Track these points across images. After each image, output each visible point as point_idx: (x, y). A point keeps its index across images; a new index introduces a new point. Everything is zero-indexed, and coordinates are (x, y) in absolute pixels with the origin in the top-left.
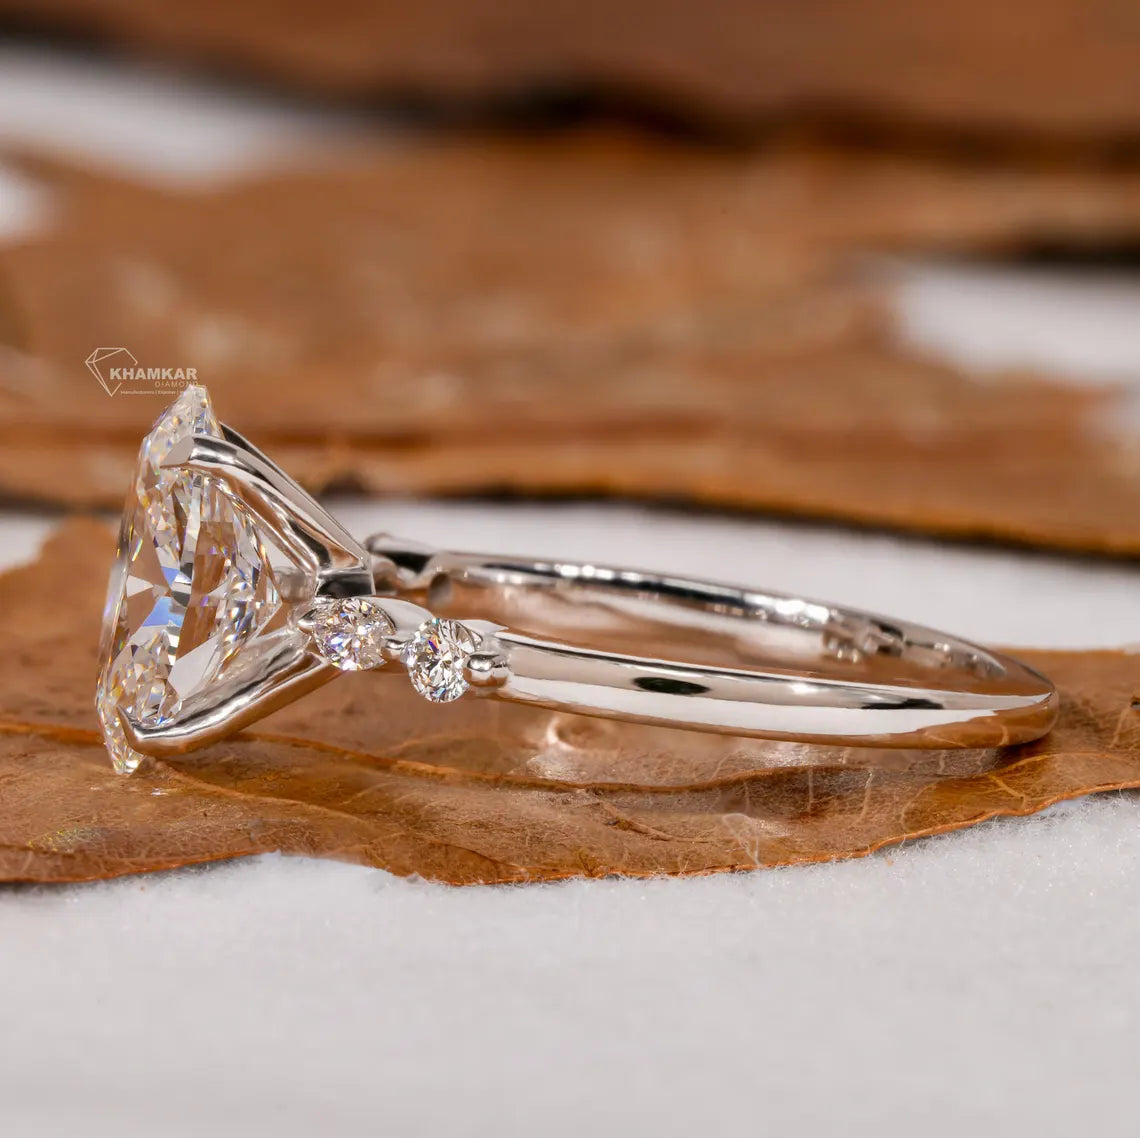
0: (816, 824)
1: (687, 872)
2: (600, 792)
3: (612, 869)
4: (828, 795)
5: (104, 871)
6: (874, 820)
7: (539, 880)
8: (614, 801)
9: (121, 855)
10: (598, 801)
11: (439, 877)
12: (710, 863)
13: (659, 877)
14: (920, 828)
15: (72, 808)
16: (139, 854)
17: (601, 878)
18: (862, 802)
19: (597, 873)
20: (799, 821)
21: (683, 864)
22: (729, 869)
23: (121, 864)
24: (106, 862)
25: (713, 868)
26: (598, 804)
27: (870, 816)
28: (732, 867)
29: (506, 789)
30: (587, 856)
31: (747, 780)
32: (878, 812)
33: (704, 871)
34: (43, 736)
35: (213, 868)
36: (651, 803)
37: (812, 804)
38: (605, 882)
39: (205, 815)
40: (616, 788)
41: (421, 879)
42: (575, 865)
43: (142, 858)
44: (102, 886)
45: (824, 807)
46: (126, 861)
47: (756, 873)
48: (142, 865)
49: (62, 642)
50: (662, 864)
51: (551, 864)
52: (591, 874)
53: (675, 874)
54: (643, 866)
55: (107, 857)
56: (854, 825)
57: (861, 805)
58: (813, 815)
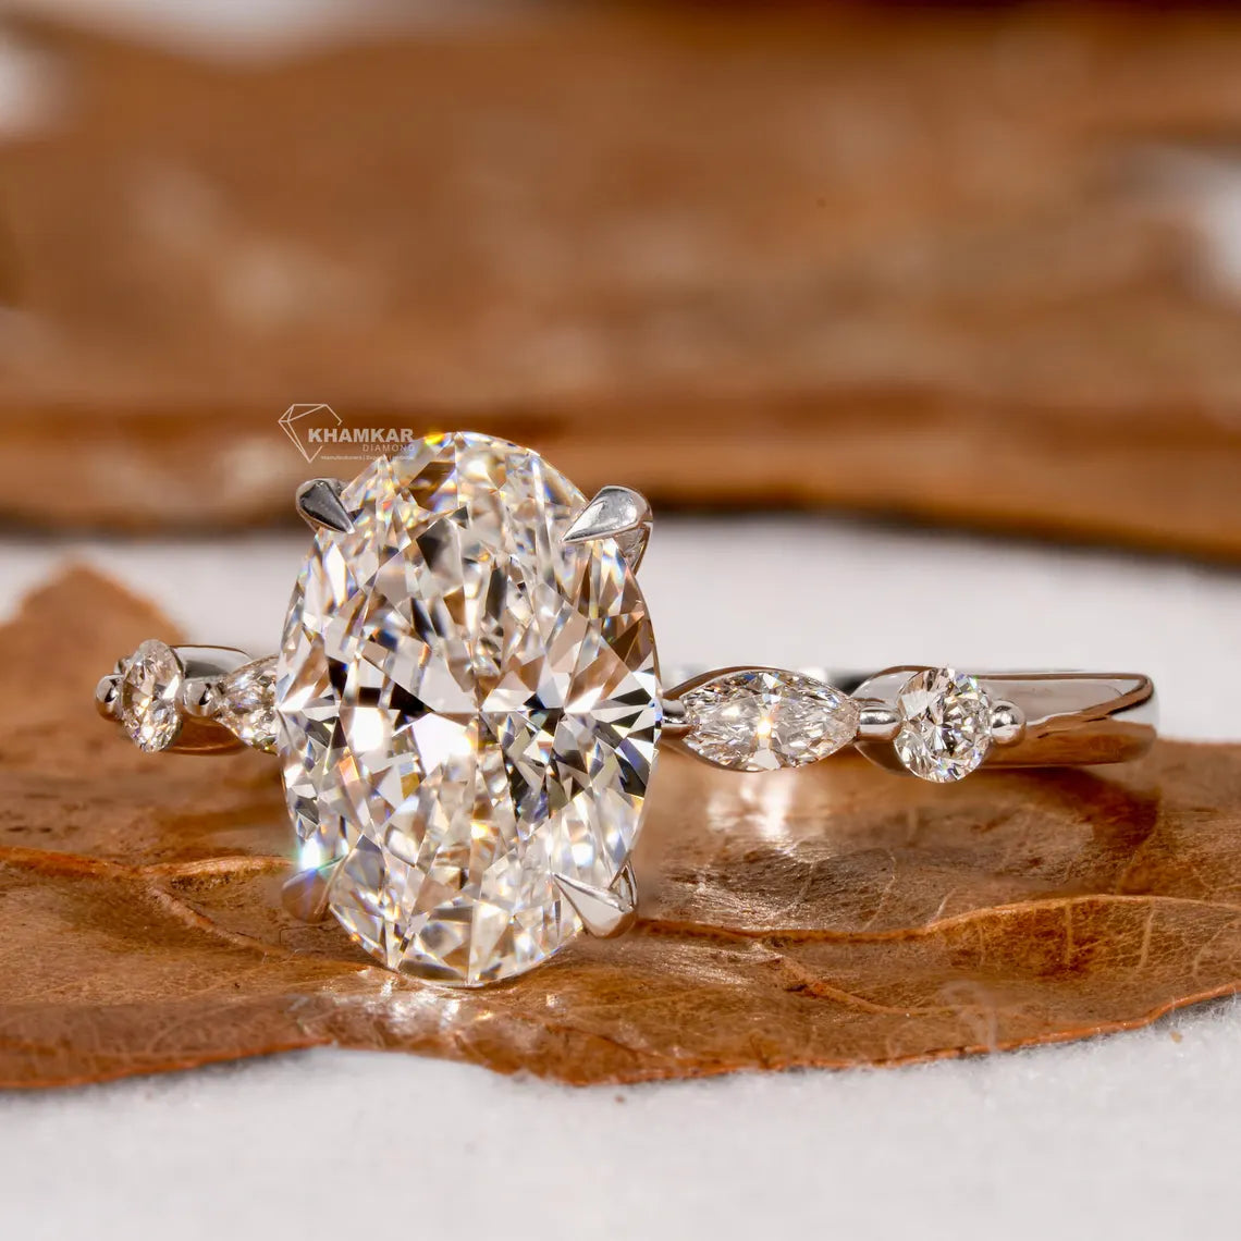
0: (1076, 981)
1: (899, 1059)
2: (782, 943)
3: (796, 1058)
4: (1092, 940)
5: (94, 1070)
6: (1156, 973)
7: (695, 1075)
8: (800, 954)
9: (118, 1049)
10: (778, 956)
11: (557, 1074)
12: (930, 1045)
13: (860, 1067)
14: (1217, 984)
15: (57, 973)
16: (143, 1048)
17: (781, 1071)
18: (1139, 948)
19: (774, 1065)
20: (1053, 978)
21: (893, 1048)
22: (957, 1053)
23: (118, 1062)
24: (98, 1059)
25: (933, 1053)
26: (778, 961)
27: (1151, 968)
28: (961, 1049)
29: (651, 939)
30: (761, 1040)
31: (983, 921)
32: (1162, 962)
33: (922, 1059)
34: (17, 864)
35: (246, 1066)
36: (851, 956)
37: (1072, 954)
38: (787, 1078)
39: (237, 986)
40: (804, 936)
41: (532, 1078)
42: (744, 1054)
43: (148, 1053)
44: (93, 1093)
45: (1088, 957)
46: (125, 1056)
47: (992, 1059)
48: (147, 1062)
49: (48, 731)
50: (866, 1050)
51: (713, 1054)
52: (766, 1065)
53: (881, 1061)
54: (839, 1053)
55: (102, 1053)
56: (1130, 980)
57: (1137, 953)
58: (1072, 969)
